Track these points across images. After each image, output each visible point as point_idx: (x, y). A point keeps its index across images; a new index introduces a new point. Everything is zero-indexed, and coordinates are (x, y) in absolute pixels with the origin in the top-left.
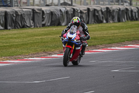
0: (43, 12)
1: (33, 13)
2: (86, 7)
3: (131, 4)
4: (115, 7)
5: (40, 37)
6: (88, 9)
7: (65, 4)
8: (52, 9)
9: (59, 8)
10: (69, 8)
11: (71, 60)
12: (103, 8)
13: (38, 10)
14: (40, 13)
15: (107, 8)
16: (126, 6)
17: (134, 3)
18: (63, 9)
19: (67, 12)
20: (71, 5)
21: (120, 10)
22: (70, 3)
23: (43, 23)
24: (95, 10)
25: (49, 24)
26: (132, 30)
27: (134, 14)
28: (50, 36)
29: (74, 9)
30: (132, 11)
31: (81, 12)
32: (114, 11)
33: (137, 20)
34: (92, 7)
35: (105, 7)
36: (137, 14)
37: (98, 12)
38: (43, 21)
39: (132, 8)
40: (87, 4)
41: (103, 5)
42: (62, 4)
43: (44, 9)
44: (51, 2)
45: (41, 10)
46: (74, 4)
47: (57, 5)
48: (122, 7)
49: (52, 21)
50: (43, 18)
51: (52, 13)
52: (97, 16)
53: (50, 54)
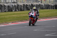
0: (5, 6)
1: (1, 6)
2: (23, 4)
3: (42, 2)
4: (35, 4)
5: (4, 16)
6: (24, 5)
7: (14, 2)
8: (9, 4)
9: (11, 4)
10: (16, 4)
11: (32, 23)
12: (30, 4)
13: (3, 5)
14: (3, 6)
15: (32, 4)
16: (40, 3)
17: (43, 2)
18: (13, 5)
19: (15, 6)
20: (17, 3)
21: (37, 5)
22: (16, 2)
23: (5, 10)
24: (27, 5)
25: (7, 11)
26: (42, 13)
27: (43, 6)
28: (8, 16)
29: (18, 5)
30: (42, 5)
31: (21, 6)
32: (34, 5)
33: (44, 9)
34: (26, 4)
35: (31, 4)
36: (44, 6)
37: (28, 6)
38: (5, 9)
39: (42, 4)
40: (23, 2)
41: (30, 3)
42: (13, 3)
43: (5, 4)
44: (8, 2)
45: (4, 5)
46: (18, 3)
47: (11, 3)
48: (38, 4)
49: (9, 9)
50: (5, 8)
51: (9, 6)
52: (28, 7)
53: (8, 23)
